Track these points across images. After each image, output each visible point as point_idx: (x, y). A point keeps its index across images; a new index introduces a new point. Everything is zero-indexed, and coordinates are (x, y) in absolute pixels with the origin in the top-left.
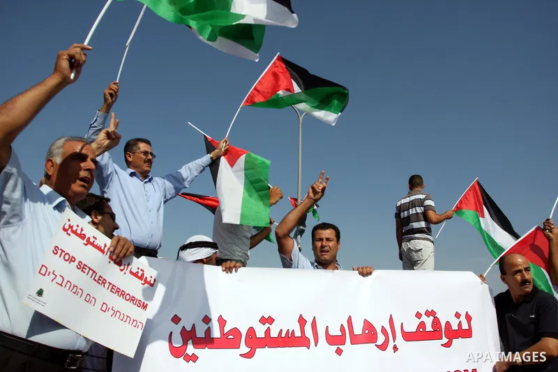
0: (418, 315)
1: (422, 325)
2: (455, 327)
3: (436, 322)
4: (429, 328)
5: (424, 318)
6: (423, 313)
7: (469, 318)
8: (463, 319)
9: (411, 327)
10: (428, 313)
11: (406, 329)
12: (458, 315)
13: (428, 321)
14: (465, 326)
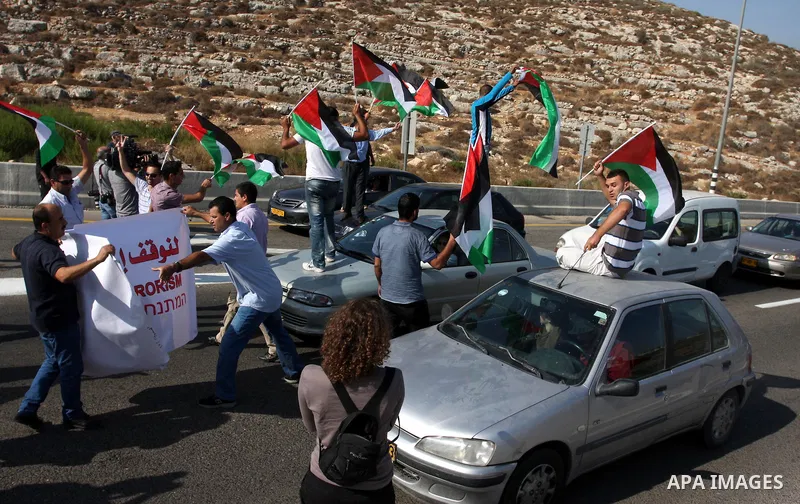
0: (141, 245)
1: (144, 251)
2: (167, 248)
3: (153, 248)
4: (148, 252)
5: (145, 246)
6: (144, 242)
7: (176, 240)
8: (172, 242)
9: (136, 253)
10: (147, 243)
11: (133, 256)
12: (169, 240)
13: (148, 248)
14: (174, 247)
